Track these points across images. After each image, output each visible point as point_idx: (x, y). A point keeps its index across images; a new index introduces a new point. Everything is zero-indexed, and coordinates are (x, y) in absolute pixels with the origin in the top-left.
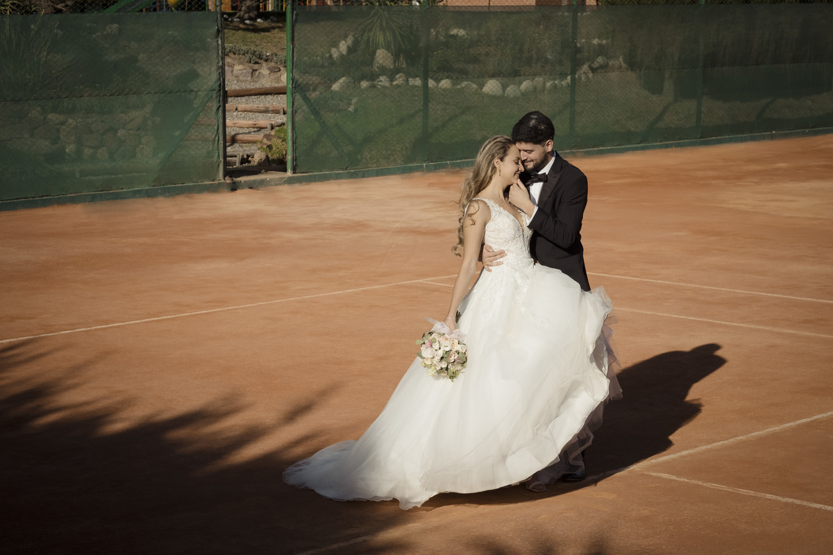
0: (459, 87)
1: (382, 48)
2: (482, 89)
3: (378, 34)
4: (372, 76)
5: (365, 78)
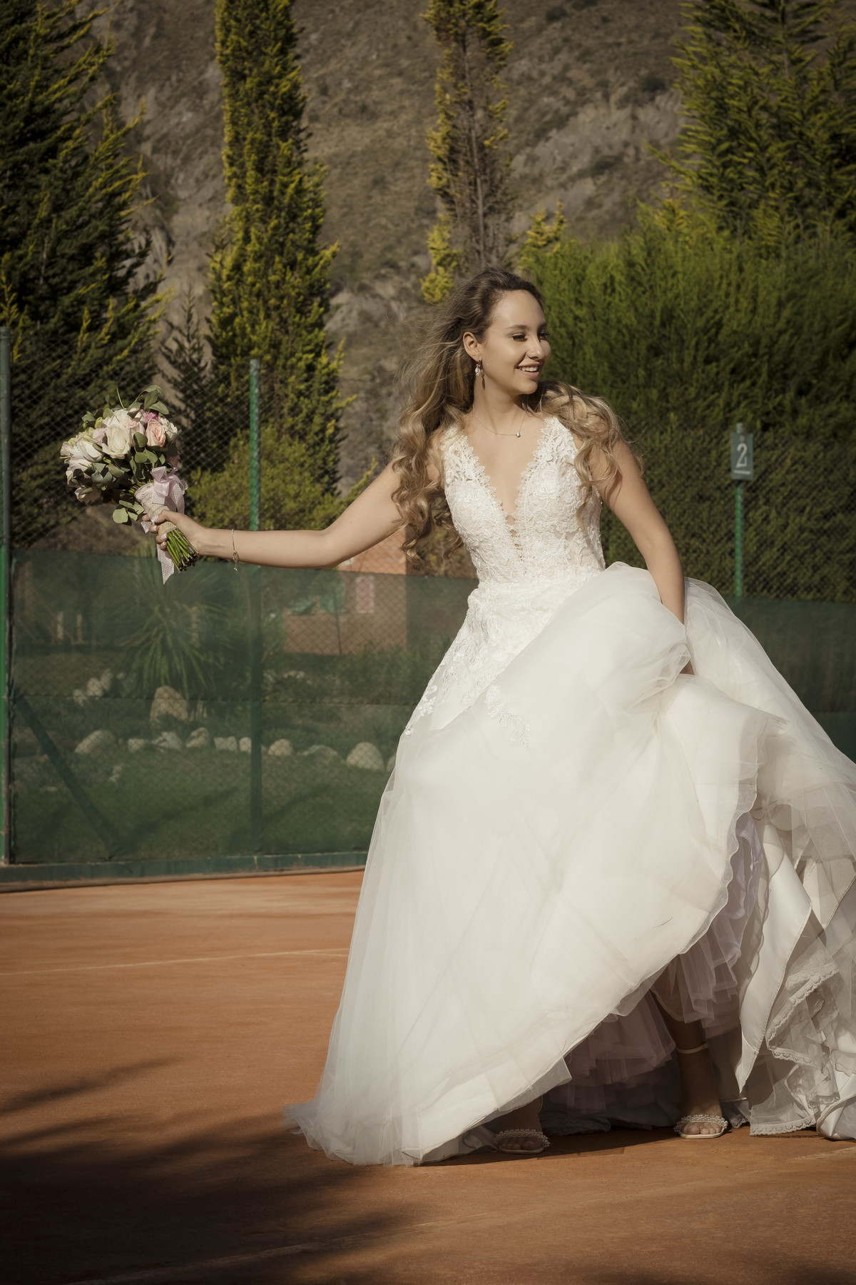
0: (306, 753)
1: (166, 684)
2: (345, 758)
3: (159, 658)
4: (149, 733)
5: (136, 734)
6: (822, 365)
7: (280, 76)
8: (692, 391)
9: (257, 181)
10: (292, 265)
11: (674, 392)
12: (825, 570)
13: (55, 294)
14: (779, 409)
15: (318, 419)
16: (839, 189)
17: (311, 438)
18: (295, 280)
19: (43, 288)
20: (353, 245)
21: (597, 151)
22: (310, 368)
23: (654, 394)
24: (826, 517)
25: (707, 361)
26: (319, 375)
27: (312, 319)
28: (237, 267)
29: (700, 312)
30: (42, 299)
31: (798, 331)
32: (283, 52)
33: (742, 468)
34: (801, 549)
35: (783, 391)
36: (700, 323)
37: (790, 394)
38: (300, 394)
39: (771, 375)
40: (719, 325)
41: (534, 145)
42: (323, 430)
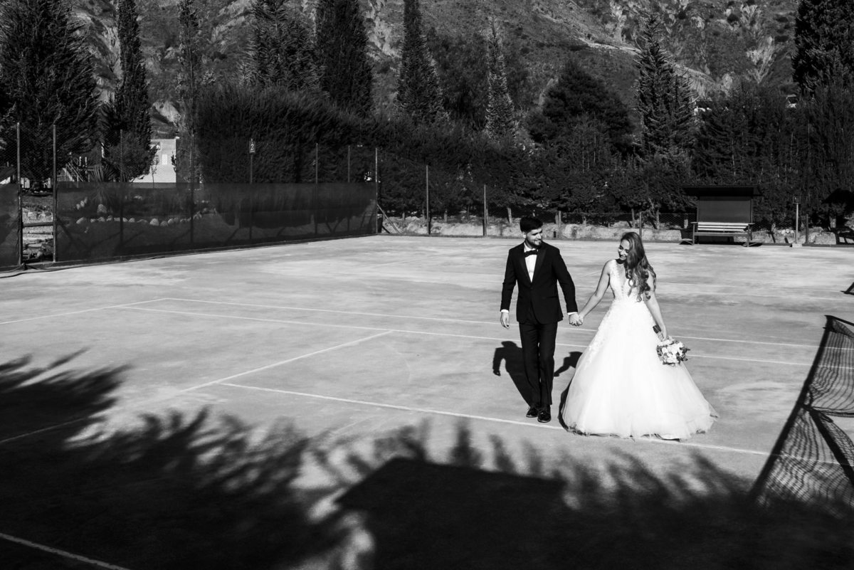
0: (138, 222)
1: (101, 204)
2: (149, 223)
3: (99, 197)
4: (96, 217)
5: (93, 218)
6: (276, 119)
7: (134, 36)
8: (242, 127)
9: (127, 65)
10: (137, 87)
11: (237, 127)
12: (277, 172)
13: (73, 97)
14: (265, 131)
15: (145, 128)
16: (289, 62)
17: (143, 133)
18: (139, 91)
19: (68, 97)
20: (173, 33)
21: (245, 8)
22: (143, 115)
23: (232, 127)
24: (277, 158)
25: (246, 119)
26: (145, 116)
27: (143, 101)
28: (123, 87)
29: (244, 106)
30: (69, 99)
31: (270, 111)
32: (135, 30)
33: (252, 150)
34: (270, 167)
35: (266, 126)
36: (244, 109)
37: (268, 127)
38: (139, 121)
39: (263, 121)
40: (249, 110)
41: (227, 6)
42: (146, 130)
